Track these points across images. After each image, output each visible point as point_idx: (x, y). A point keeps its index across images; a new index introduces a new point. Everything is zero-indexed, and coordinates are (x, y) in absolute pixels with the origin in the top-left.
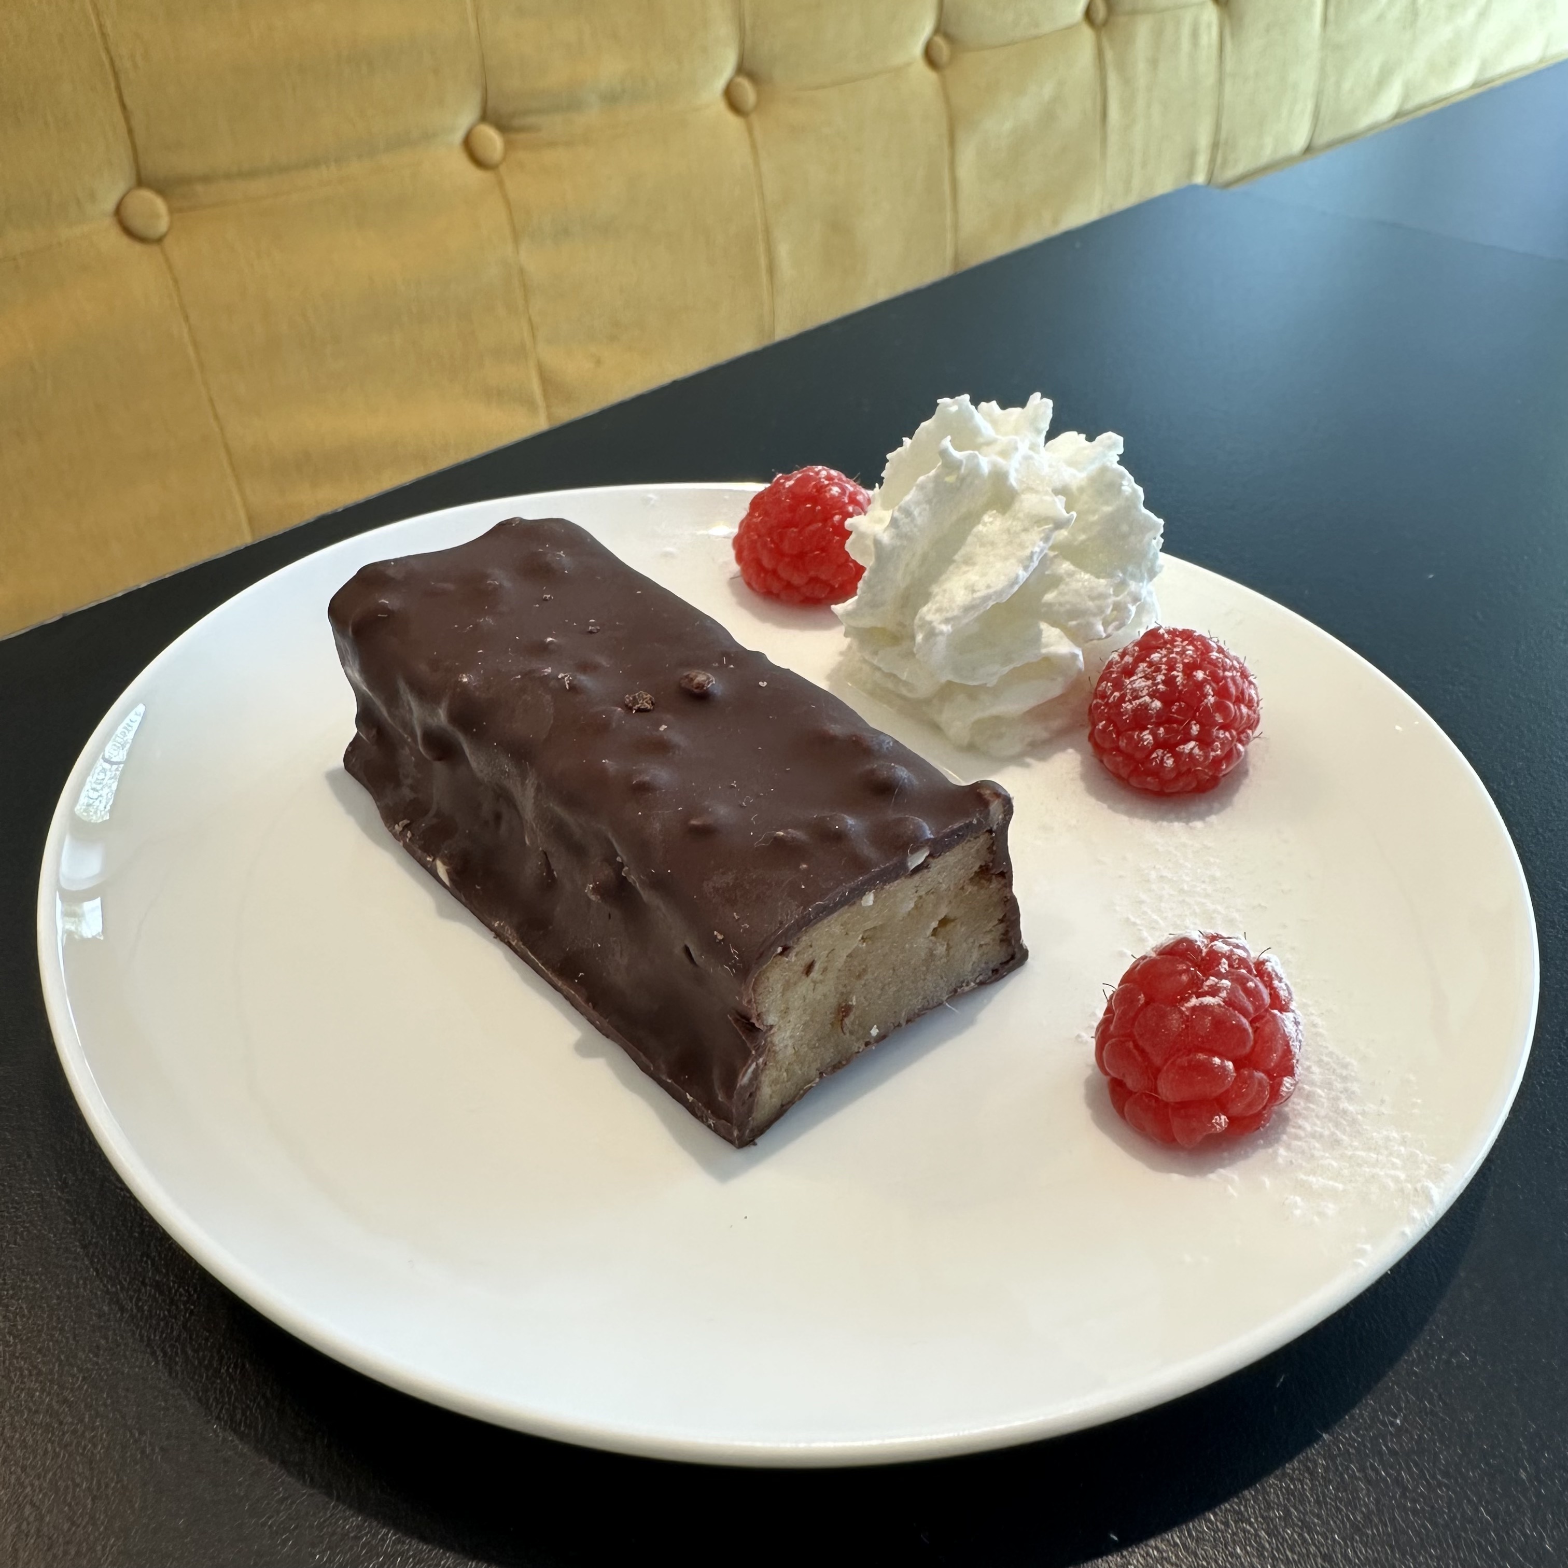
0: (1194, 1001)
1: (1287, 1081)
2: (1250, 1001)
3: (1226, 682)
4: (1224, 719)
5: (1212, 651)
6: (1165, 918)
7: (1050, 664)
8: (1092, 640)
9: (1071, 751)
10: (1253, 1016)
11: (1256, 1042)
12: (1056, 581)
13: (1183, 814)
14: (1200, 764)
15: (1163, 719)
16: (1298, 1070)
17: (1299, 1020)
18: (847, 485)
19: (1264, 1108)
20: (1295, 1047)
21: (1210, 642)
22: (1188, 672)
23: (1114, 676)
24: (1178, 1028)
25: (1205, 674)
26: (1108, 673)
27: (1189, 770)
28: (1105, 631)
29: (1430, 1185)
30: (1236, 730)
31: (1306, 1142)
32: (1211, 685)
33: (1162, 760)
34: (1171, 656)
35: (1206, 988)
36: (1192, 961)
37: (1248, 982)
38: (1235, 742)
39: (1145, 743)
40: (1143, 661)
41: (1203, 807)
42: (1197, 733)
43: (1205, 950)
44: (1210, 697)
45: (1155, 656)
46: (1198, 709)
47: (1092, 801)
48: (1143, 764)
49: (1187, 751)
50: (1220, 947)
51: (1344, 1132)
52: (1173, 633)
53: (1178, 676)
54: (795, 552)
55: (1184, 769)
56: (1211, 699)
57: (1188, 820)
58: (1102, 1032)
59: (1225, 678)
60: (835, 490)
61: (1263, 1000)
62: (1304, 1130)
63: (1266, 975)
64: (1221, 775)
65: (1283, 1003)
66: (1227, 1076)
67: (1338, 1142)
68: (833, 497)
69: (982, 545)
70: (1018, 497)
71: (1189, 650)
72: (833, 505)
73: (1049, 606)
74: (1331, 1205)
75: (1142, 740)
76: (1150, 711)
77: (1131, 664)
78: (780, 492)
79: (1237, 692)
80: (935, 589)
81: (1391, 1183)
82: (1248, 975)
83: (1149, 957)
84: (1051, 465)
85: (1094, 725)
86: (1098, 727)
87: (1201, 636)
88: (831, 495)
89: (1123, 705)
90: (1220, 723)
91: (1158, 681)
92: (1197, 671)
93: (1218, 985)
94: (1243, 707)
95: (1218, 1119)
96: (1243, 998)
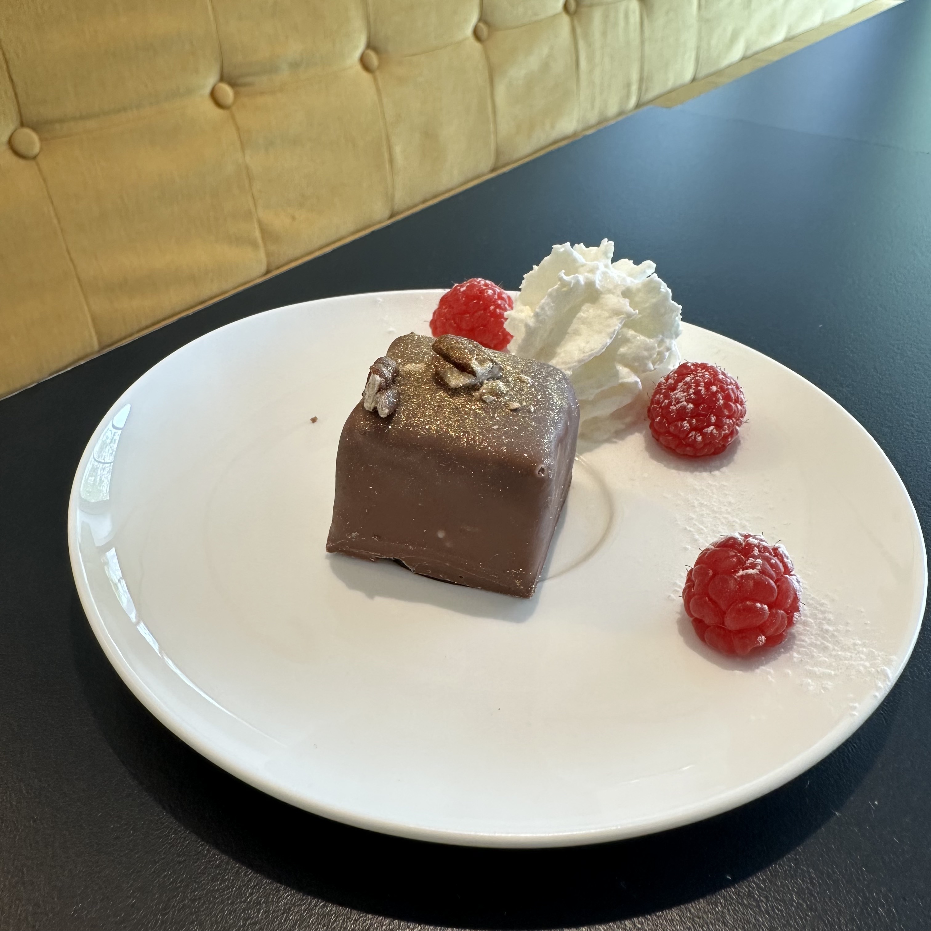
0: (741, 573)
1: (796, 614)
2: (774, 571)
3: (729, 391)
4: (729, 413)
5: (719, 375)
6: (707, 527)
7: (625, 387)
8: (646, 373)
9: (637, 434)
10: (776, 579)
11: (778, 593)
12: (626, 341)
13: (708, 468)
14: (716, 439)
15: (695, 414)
16: (801, 609)
17: (799, 580)
18: (495, 288)
19: (784, 631)
20: (800, 595)
21: (717, 370)
22: (707, 387)
23: (663, 391)
24: (735, 588)
25: (717, 388)
26: (659, 389)
27: (710, 442)
28: (654, 367)
29: (885, 668)
30: (735, 418)
31: (808, 649)
32: (720, 393)
33: (695, 438)
34: (697, 378)
35: (748, 565)
36: (737, 550)
37: (771, 560)
38: (735, 426)
39: (685, 428)
40: (681, 382)
41: (718, 463)
42: (714, 421)
43: (744, 544)
44: (721, 401)
45: (688, 379)
46: (715, 407)
47: (655, 462)
48: (684, 439)
49: (709, 432)
50: (753, 541)
51: (828, 641)
52: (696, 365)
53: (702, 390)
55: (708, 442)
56: (721, 402)
57: (710, 471)
58: (688, 592)
59: (728, 389)
61: (780, 569)
62: (806, 642)
63: (779, 556)
64: (727, 444)
65: (790, 570)
66: (765, 614)
67: (826, 648)
68: (489, 296)
69: (583, 323)
70: (602, 296)
71: (706, 374)
72: (490, 301)
73: (623, 356)
74: (829, 683)
75: (682, 426)
76: (687, 410)
77: (673, 384)
78: (458, 294)
79: (734, 397)
80: (559, 350)
81: (861, 668)
82: (770, 556)
83: (711, 549)
84: (619, 276)
85: (653, 420)
86: (656, 421)
87: (712, 367)
88: (487, 295)
89: (671, 407)
90: (728, 415)
91: (690, 393)
92: (712, 387)
93: (755, 563)
94: (738, 405)
95: (761, 638)
96: (769, 569)
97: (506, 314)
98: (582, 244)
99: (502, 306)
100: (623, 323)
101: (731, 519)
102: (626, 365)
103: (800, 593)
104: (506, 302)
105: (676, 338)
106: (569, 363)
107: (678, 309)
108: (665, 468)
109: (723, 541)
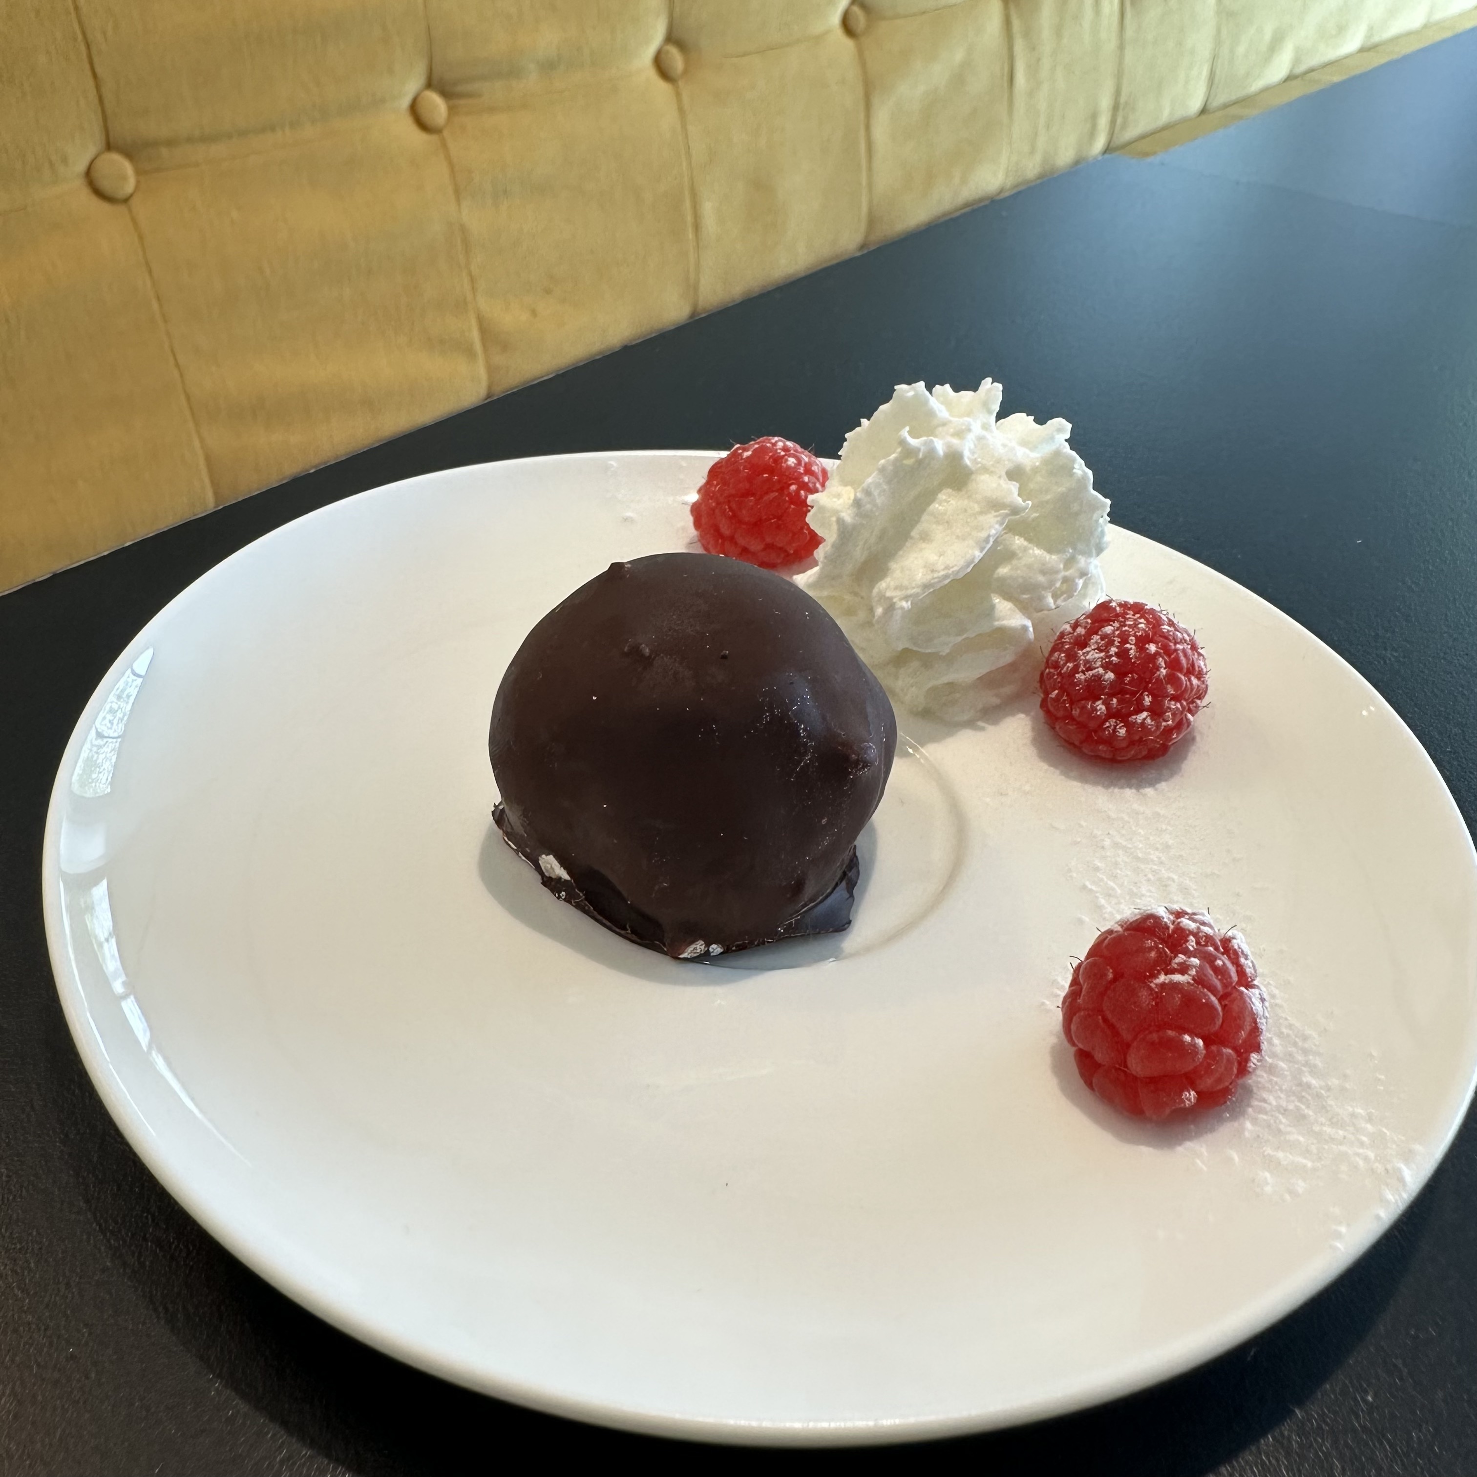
0: (1162, 978)
1: (1254, 1057)
2: (1217, 976)
3: (1178, 654)
5: (1163, 624)
6: (1121, 886)
7: (1003, 635)
8: (1042, 610)
9: (1022, 716)
10: (1221, 993)
11: (1224, 1020)
12: (1009, 556)
13: (1134, 781)
14: (1149, 732)
15: (1117, 689)
16: (1264, 1046)
17: (1265, 996)
18: (802, 456)
19: (1231, 1084)
20: (1262, 1024)
21: (1162, 616)
22: (1141, 645)
23: (1067, 647)
24: (1148, 1005)
25: (1156, 647)
26: (1060, 643)
27: (1141, 738)
28: (1055, 603)
29: (1401, 1165)
30: (1186, 700)
31: (1272, 1116)
32: (1163, 658)
33: (1115, 730)
34: (1127, 628)
35: (1176, 966)
36: (1159, 938)
37: (1216, 960)
38: (1186, 713)
40: (1096, 633)
41: (1153, 774)
42: (1149, 704)
43: (1172, 927)
44: (1162, 669)
45: (1108, 629)
46: (1151, 679)
47: (1045, 766)
48: (1096, 731)
49: (1139, 721)
50: (1186, 924)
51: (1308, 1107)
52: (1124, 605)
53: (1131, 649)
54: (753, 520)
55: (1137, 738)
56: (1164, 671)
57: (1139, 787)
58: (1071, 1004)
59: (1176, 650)
60: (792, 461)
61: (1230, 977)
62: (1270, 1104)
63: (1231, 952)
64: (1170, 744)
65: (1249, 980)
66: (1197, 1053)
67: (1304, 1117)
68: (789, 467)
69: (938, 523)
70: (973, 477)
71: (1141, 623)
72: (791, 476)
73: (1002, 580)
74: (1301, 1183)
75: (1094, 709)
76: (1104, 683)
77: (1084, 636)
78: (738, 461)
79: (1188, 664)
80: (893, 565)
81: (1361, 1163)
82: (1216, 953)
83: (1116, 932)
84: (1004, 446)
85: (1047, 693)
86: (1050, 696)
87: (1152, 609)
88: (787, 465)
89: (1076, 675)
90: (1172, 694)
91: (1111, 653)
92: (1149, 644)
93: (1187, 963)
94: (1193, 678)
95: (1188, 1095)
96: (1212, 975)
97: (811, 498)
98: (947, 386)
99: (811, 485)
100: (1004, 524)
101: (1165, 874)
102: (1008, 598)
103: (1264, 1021)
104: (818, 479)
105: (1098, 554)
106: (907, 588)
107: (1103, 505)
108: (1061, 777)
109: (1134, 922)
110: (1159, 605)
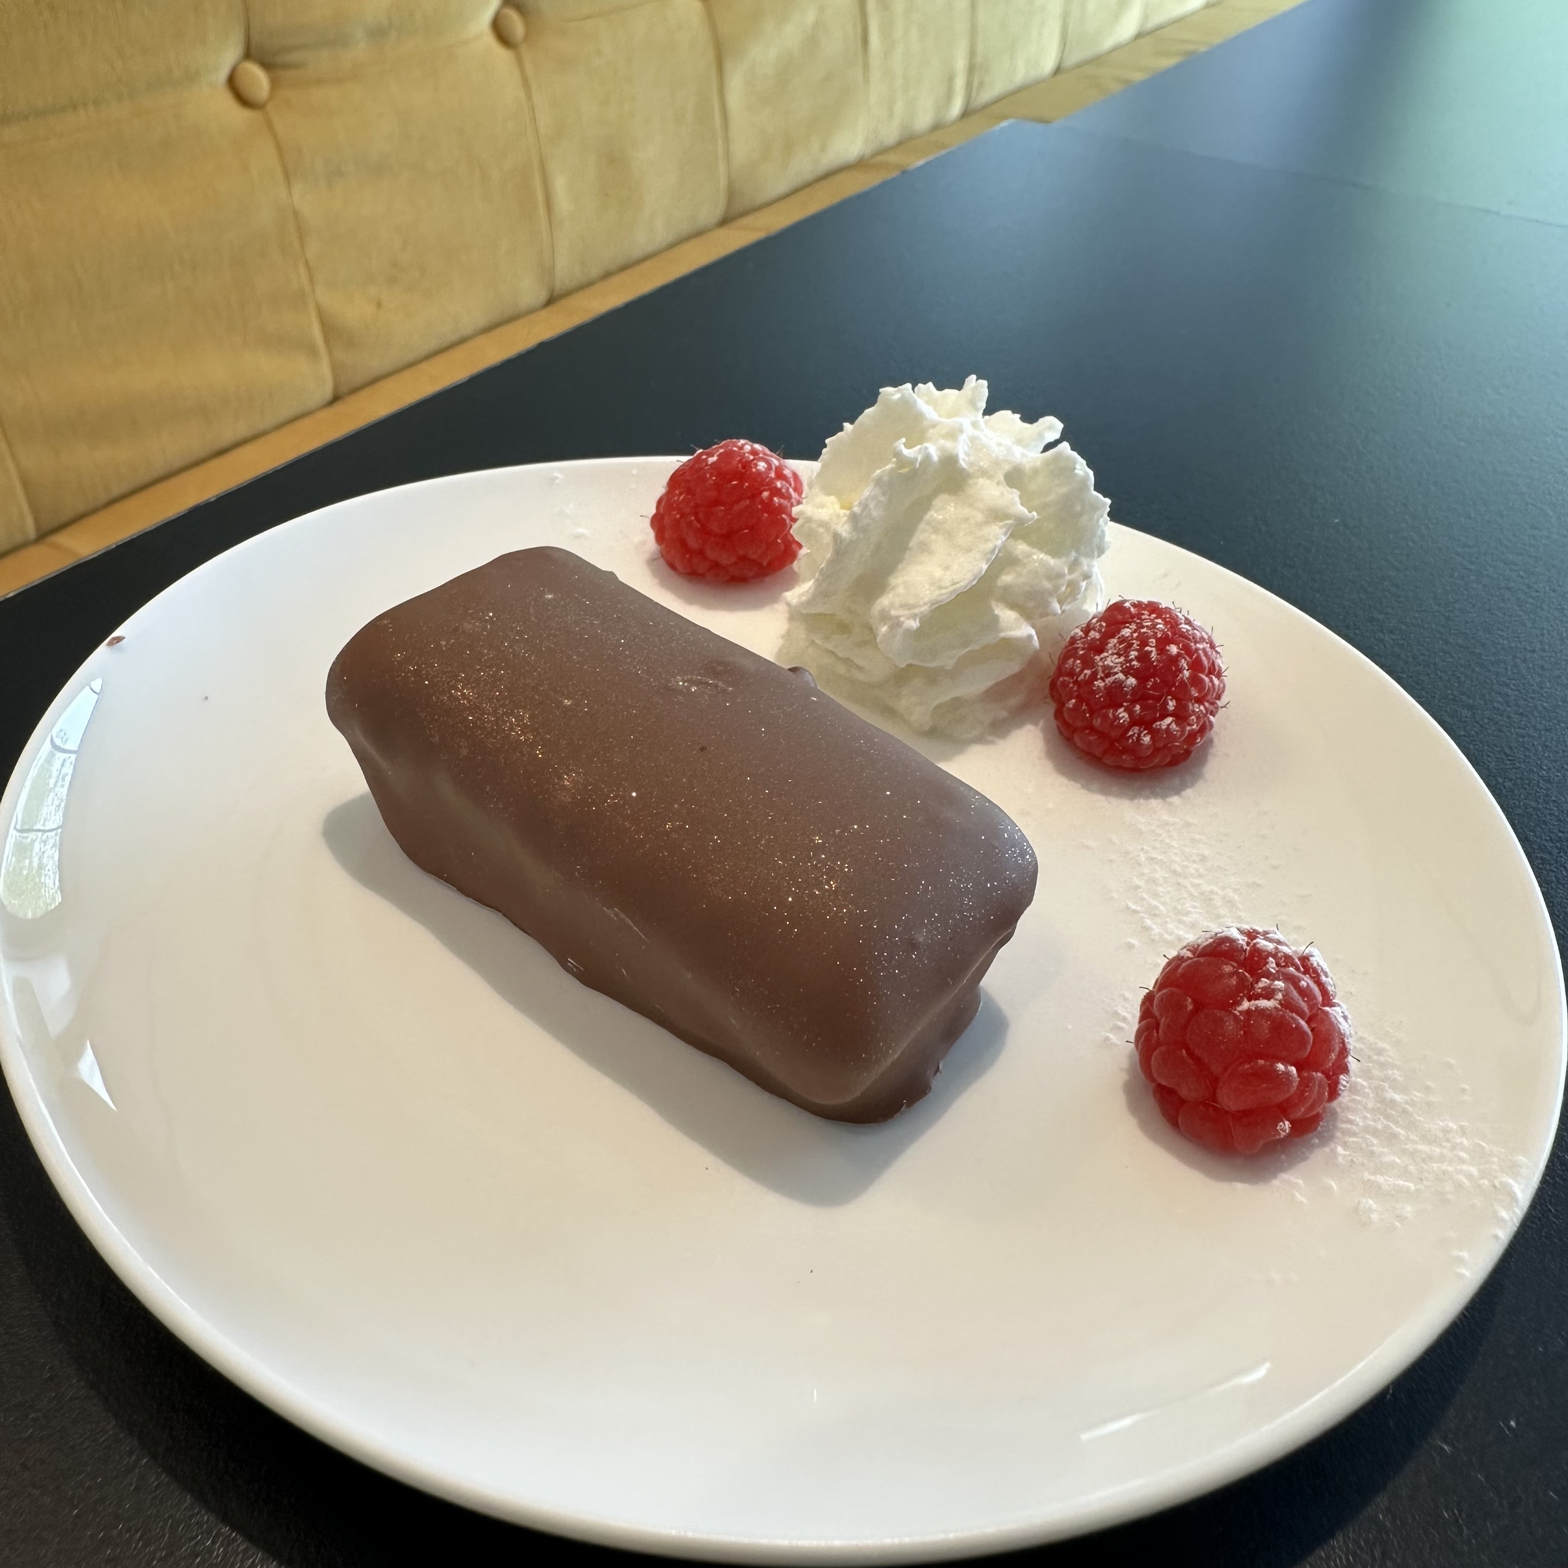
0: (1246, 1005)
1: (1343, 1078)
2: (1304, 1000)
3: (1198, 654)
4: (1199, 692)
5: (1181, 624)
6: (1164, 904)
7: (1008, 645)
8: (1047, 616)
9: (1030, 728)
10: (1309, 1016)
11: (1314, 1043)
12: (1013, 562)
13: (1158, 790)
14: (1175, 738)
15: (1139, 696)
17: (1347, 1013)
18: (770, 458)
19: (1322, 1109)
20: (1351, 1043)
21: (1177, 614)
22: (1161, 647)
23: (1081, 652)
24: (1237, 1034)
25: (1178, 648)
26: (1073, 649)
27: (1165, 746)
29: (1511, 1181)
30: (1208, 701)
31: (1362, 1138)
32: (1185, 659)
33: (1138, 739)
34: (1142, 630)
35: (1259, 991)
36: (1237, 962)
37: (1300, 981)
38: (1208, 715)
39: (1121, 721)
40: (1113, 636)
41: (1176, 781)
42: (1173, 708)
43: (1248, 948)
44: (1185, 672)
45: (1126, 632)
46: (1174, 685)
47: (1064, 781)
48: (1118, 741)
49: (1164, 727)
50: (1266, 946)
51: (1397, 1123)
52: (1138, 605)
53: (1151, 652)
54: (723, 532)
55: (1161, 745)
57: (1164, 797)
58: (1147, 1039)
59: (1197, 650)
60: (762, 465)
61: (1315, 998)
62: (1357, 1125)
63: (1311, 970)
64: (1194, 748)
65: (1331, 997)
66: (1291, 1082)
67: (1395, 1136)
68: (759, 473)
69: (937, 531)
70: (971, 481)
71: (1160, 624)
72: (760, 482)
73: (1007, 588)
74: (1408, 1207)
75: (1117, 718)
76: (1125, 689)
77: (1099, 640)
78: (703, 468)
79: (1208, 663)
80: (893, 581)
81: (1466, 1182)
82: (1296, 973)
83: (1188, 958)
84: (999, 445)
85: (1061, 705)
86: (1067, 705)
87: (1166, 608)
88: (758, 471)
89: (1095, 683)
90: (1196, 697)
91: (1130, 657)
92: (1169, 646)
93: (1272, 987)
94: (1214, 678)
95: (1283, 1125)
96: (1298, 999)
98: (930, 384)
99: (784, 490)
100: (1009, 534)
101: (1206, 888)
102: (1012, 606)
103: (1350, 1040)
104: (790, 485)
105: (1099, 556)
106: (913, 607)
107: (1104, 505)
108: (1084, 791)
109: (1207, 946)
110: (1173, 603)
